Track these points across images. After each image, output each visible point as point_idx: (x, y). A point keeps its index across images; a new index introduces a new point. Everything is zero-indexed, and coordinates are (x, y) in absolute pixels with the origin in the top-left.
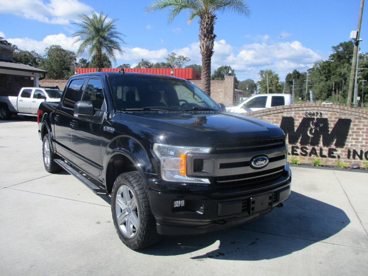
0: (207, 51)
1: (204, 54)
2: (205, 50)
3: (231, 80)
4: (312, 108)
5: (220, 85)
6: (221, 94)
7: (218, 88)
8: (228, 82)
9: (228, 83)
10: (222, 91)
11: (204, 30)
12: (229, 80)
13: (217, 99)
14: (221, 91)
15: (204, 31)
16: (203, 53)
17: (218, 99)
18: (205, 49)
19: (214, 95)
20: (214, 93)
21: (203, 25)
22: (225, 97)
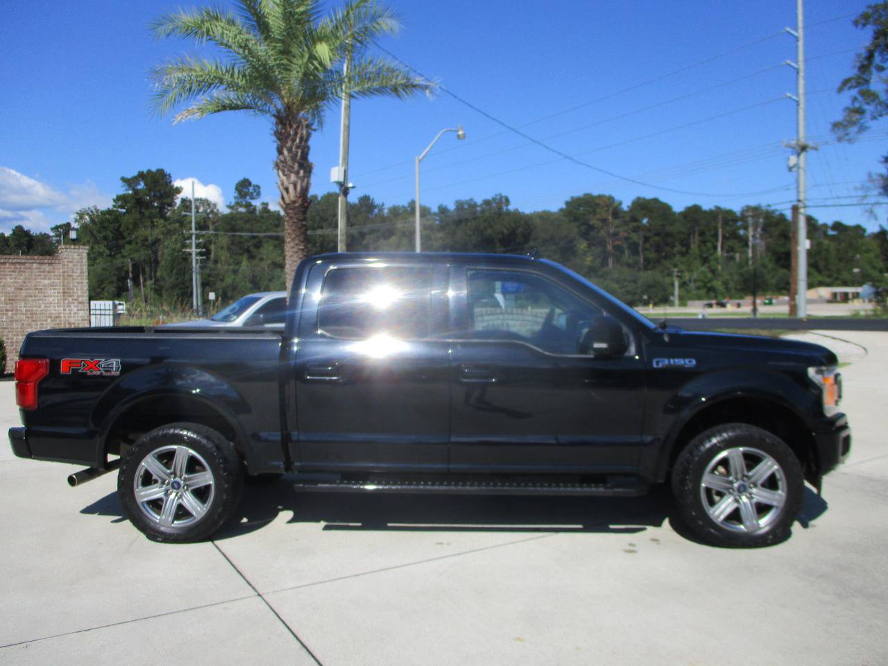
0: (302, 200)
1: (297, 205)
2: (300, 197)
3: (79, 255)
4: (495, 317)
5: (47, 268)
6: (50, 292)
7: (40, 275)
8: (71, 262)
9: (71, 265)
10: (55, 286)
11: (297, 152)
12: (76, 256)
13: (40, 307)
14: (52, 286)
15: (296, 155)
16: (294, 202)
17: (43, 305)
18: (298, 195)
19: (31, 296)
20: (28, 289)
21: (294, 140)
22: (66, 299)
